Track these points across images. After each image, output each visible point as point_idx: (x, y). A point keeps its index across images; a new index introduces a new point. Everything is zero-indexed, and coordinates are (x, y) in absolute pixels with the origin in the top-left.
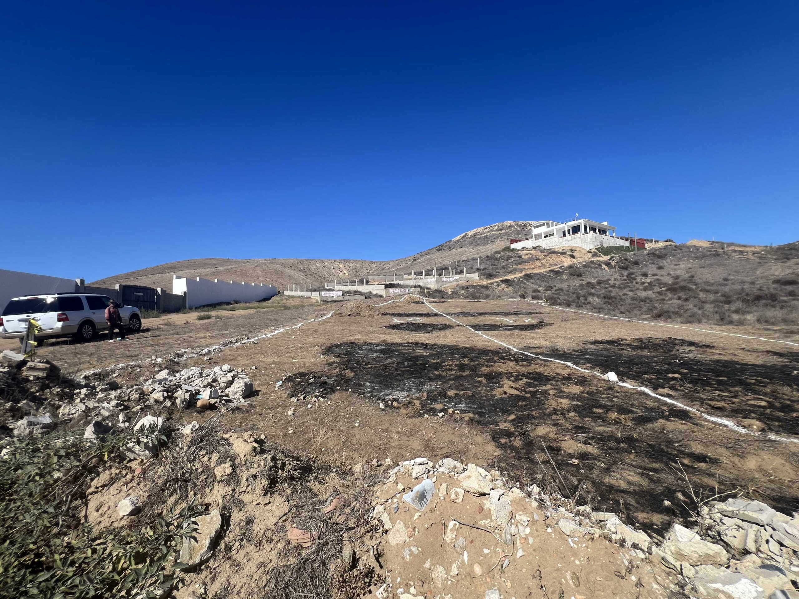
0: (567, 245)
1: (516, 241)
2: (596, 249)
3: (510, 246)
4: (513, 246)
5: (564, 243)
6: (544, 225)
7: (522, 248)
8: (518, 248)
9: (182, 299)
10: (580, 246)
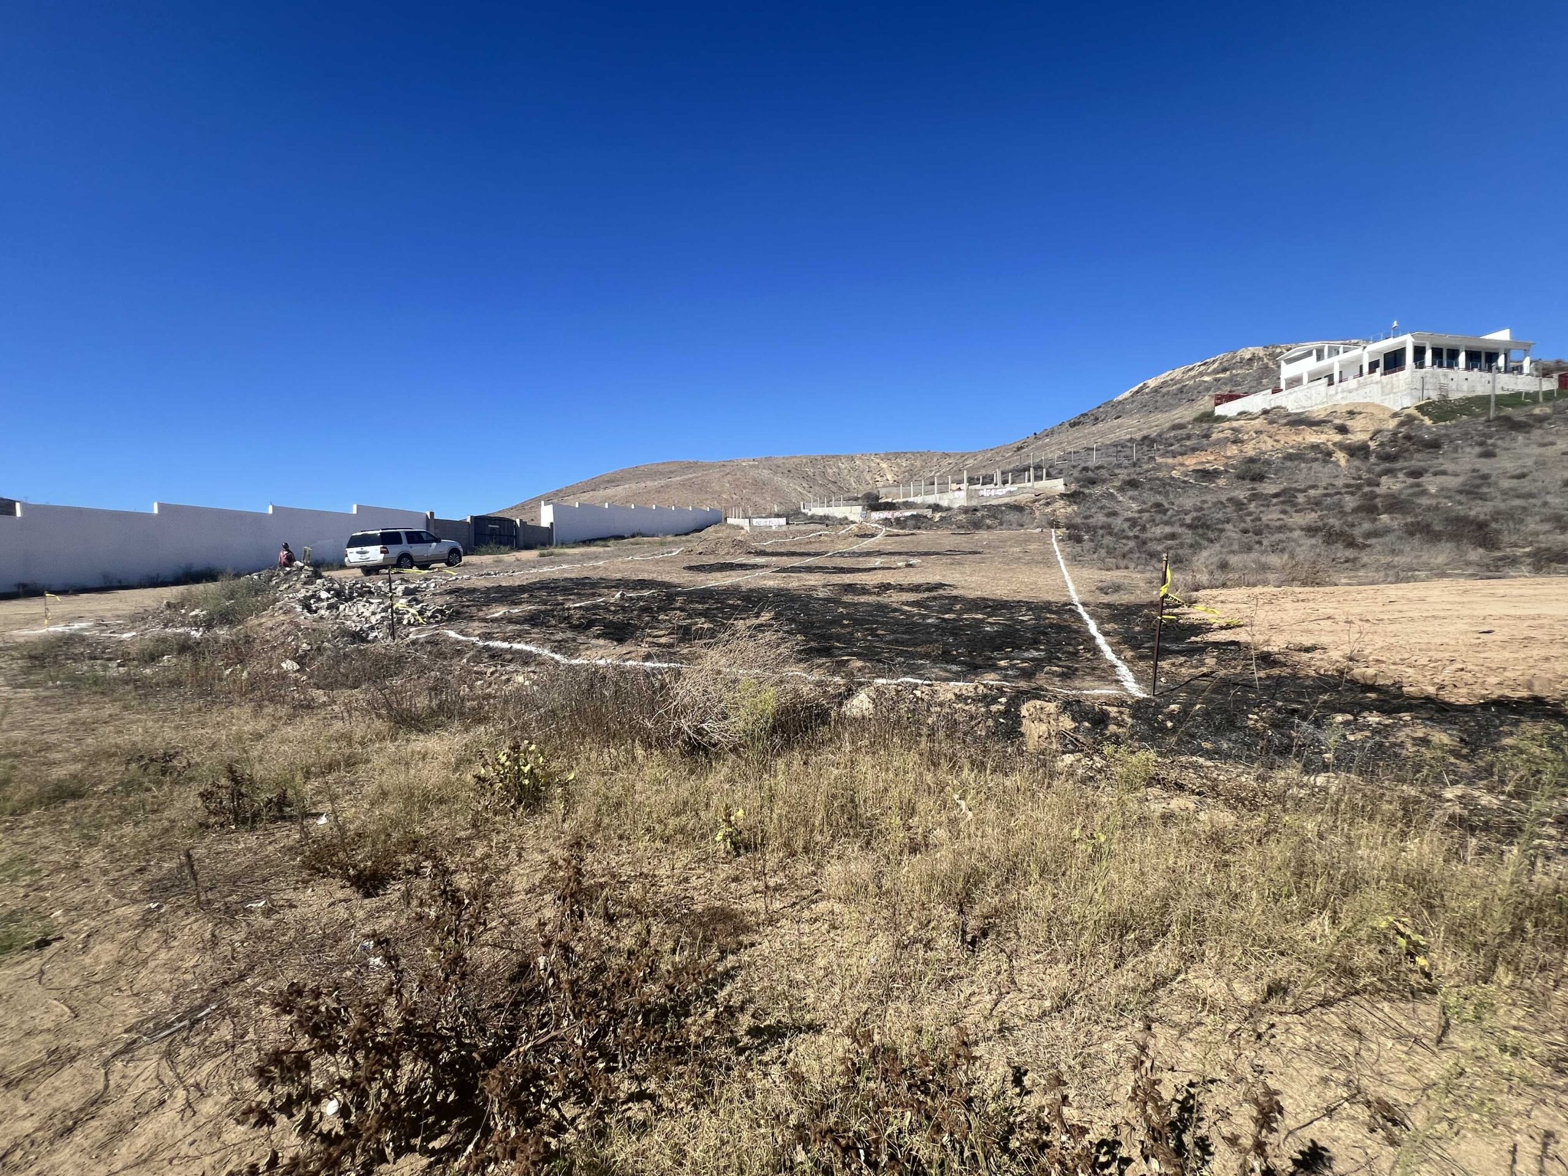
0: (1344, 402)
1: (1231, 397)
2: (1419, 408)
3: (1213, 412)
4: (1220, 411)
5: (1339, 396)
6: (1309, 354)
7: (1240, 414)
8: (1230, 415)
9: (549, 531)
10: (1377, 401)
